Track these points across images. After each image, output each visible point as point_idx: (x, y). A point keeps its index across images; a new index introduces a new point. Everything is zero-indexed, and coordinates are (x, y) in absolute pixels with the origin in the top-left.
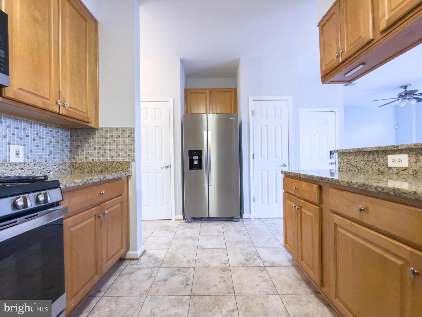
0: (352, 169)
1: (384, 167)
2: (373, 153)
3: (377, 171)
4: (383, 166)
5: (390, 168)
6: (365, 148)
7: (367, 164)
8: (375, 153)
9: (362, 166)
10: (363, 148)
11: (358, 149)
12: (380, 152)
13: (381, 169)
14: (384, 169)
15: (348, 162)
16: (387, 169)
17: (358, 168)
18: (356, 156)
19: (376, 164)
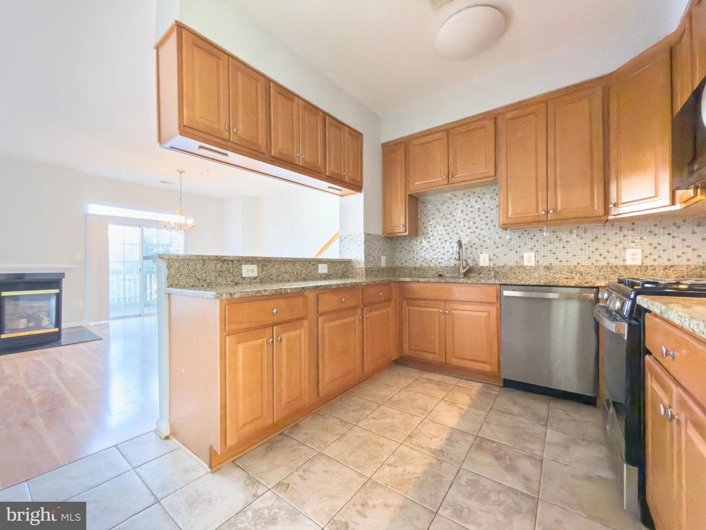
0: (197, 283)
1: (239, 278)
2: (227, 262)
3: (231, 283)
4: (238, 276)
5: (244, 278)
6: (226, 256)
7: (221, 275)
8: (230, 262)
9: (213, 279)
10: (224, 256)
11: (217, 256)
12: (235, 262)
13: (236, 281)
14: (239, 280)
15: (191, 275)
16: (241, 280)
17: (208, 281)
18: (204, 265)
19: (230, 275)
